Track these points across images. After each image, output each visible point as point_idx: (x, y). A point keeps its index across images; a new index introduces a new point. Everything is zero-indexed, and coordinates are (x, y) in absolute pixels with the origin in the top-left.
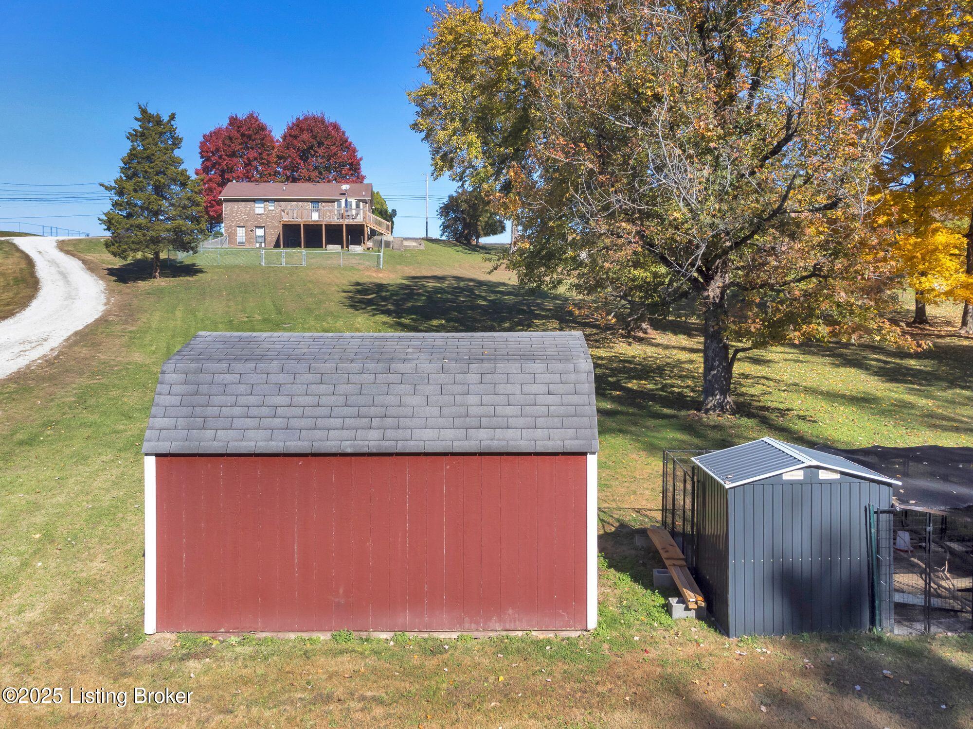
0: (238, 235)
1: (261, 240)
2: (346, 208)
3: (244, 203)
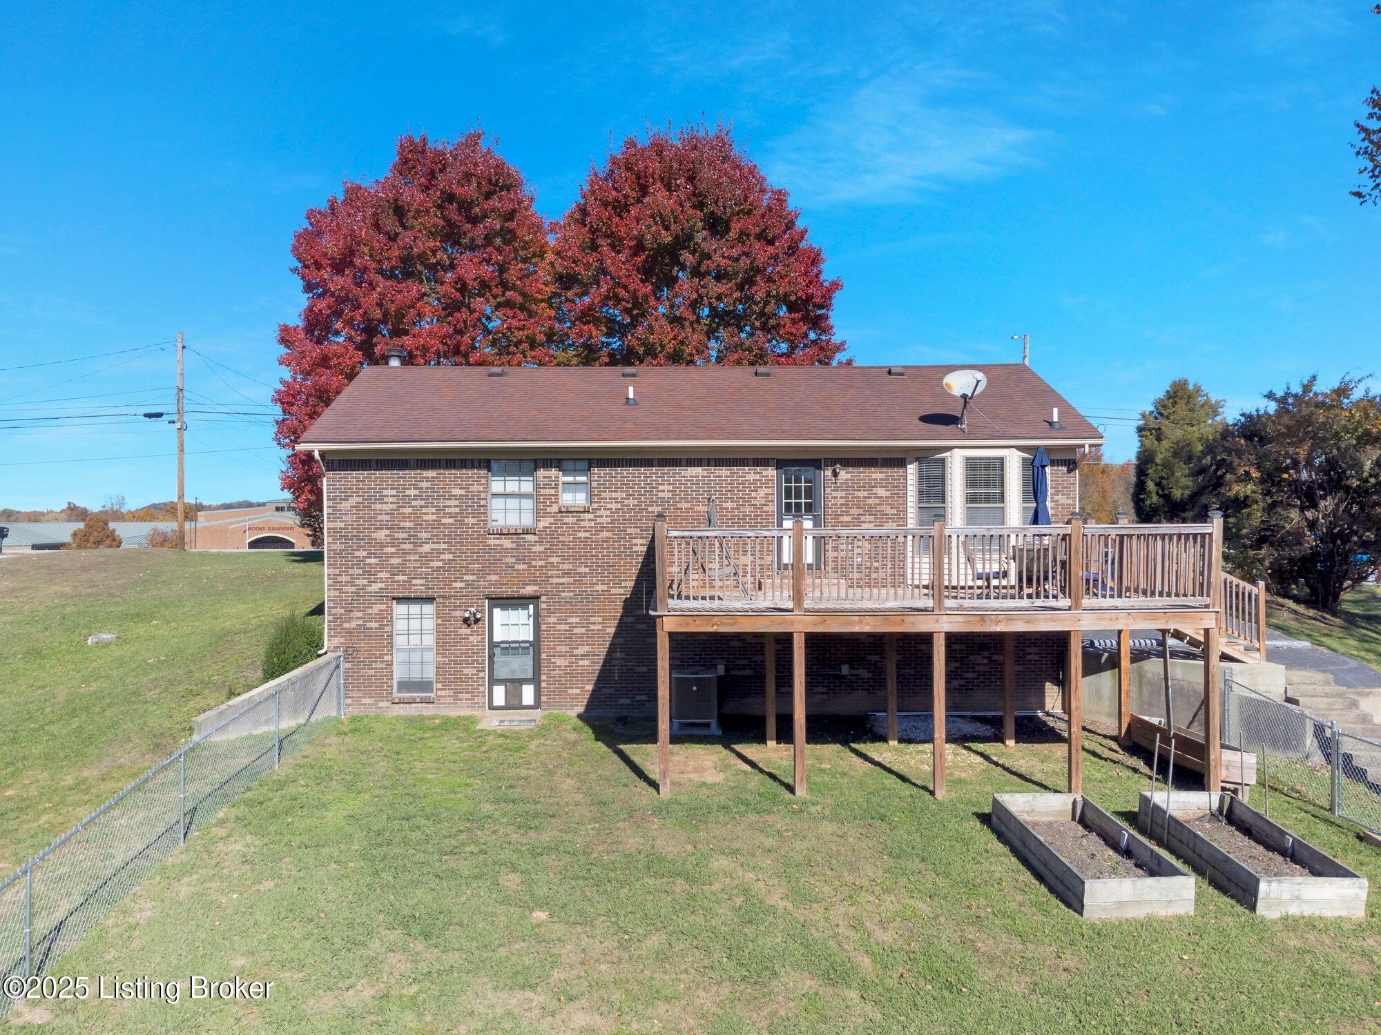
0: (400, 641)
1: (521, 665)
2: (971, 498)
3: (431, 474)
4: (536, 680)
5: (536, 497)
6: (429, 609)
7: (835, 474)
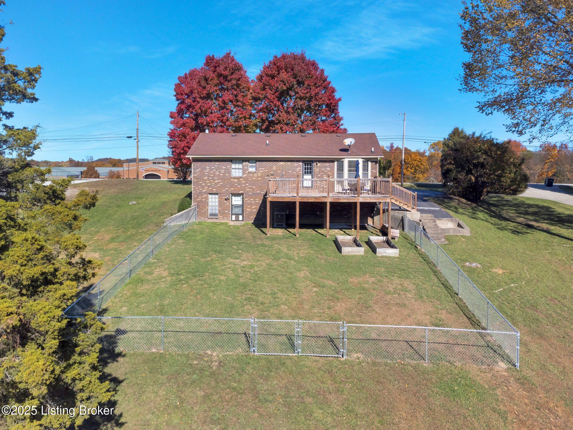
0: (210, 204)
1: (238, 211)
2: (349, 171)
3: (217, 163)
4: (242, 214)
5: (243, 169)
6: (217, 196)
7: (317, 164)
